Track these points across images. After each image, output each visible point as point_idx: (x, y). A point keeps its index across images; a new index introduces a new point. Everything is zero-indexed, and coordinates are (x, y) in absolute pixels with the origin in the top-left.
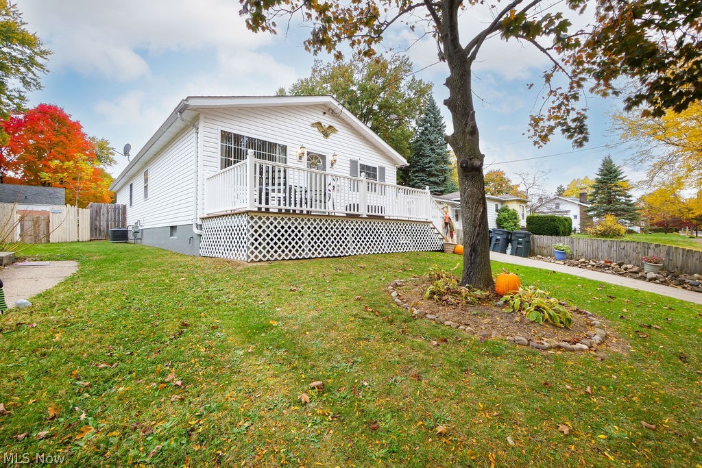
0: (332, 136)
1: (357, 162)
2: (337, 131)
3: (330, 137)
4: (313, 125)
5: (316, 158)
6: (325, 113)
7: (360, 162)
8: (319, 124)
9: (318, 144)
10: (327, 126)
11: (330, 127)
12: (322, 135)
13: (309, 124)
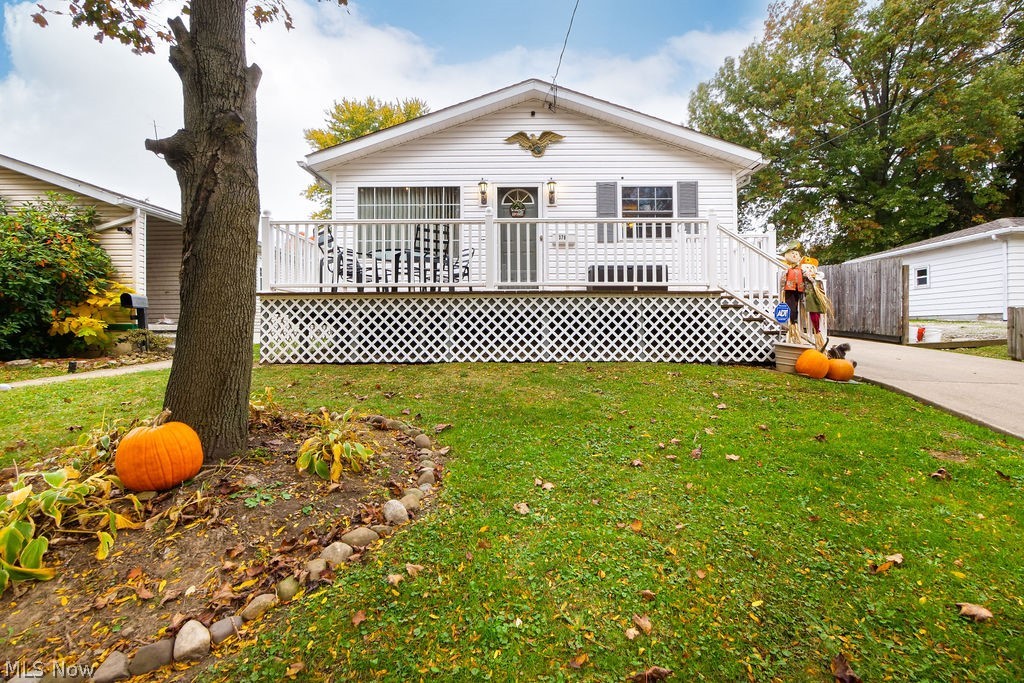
0: (552, 151)
1: (614, 186)
2: (562, 137)
3: (547, 152)
4: (510, 140)
5: (522, 195)
6: (533, 114)
7: (620, 185)
8: (521, 136)
9: (521, 170)
10: (538, 135)
11: (545, 134)
12: (530, 153)
13: (501, 140)
